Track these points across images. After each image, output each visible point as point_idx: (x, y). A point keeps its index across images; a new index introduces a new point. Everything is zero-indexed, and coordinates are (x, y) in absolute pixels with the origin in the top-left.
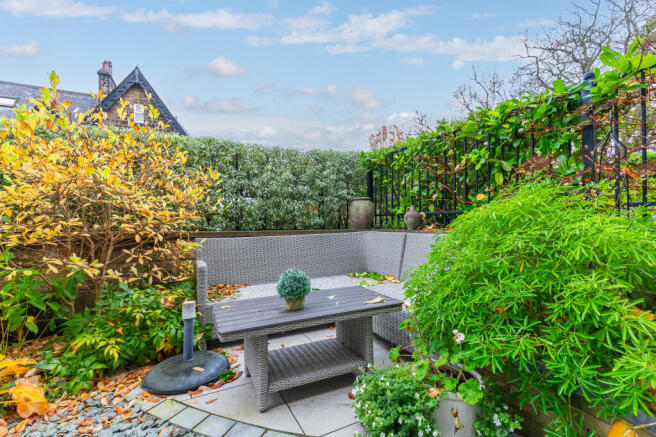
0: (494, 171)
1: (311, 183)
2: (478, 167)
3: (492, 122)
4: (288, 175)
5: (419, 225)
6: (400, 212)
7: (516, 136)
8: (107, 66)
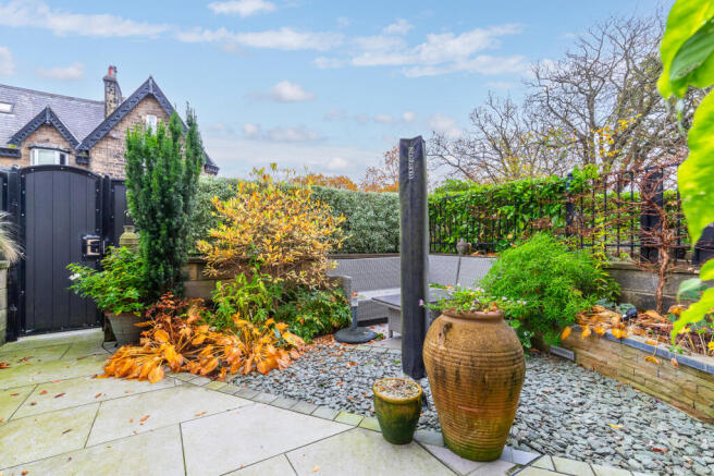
0: (518, 220)
1: (386, 219)
2: (509, 217)
3: (517, 191)
4: (371, 213)
5: (467, 252)
6: (451, 241)
7: (532, 201)
8: (113, 72)
